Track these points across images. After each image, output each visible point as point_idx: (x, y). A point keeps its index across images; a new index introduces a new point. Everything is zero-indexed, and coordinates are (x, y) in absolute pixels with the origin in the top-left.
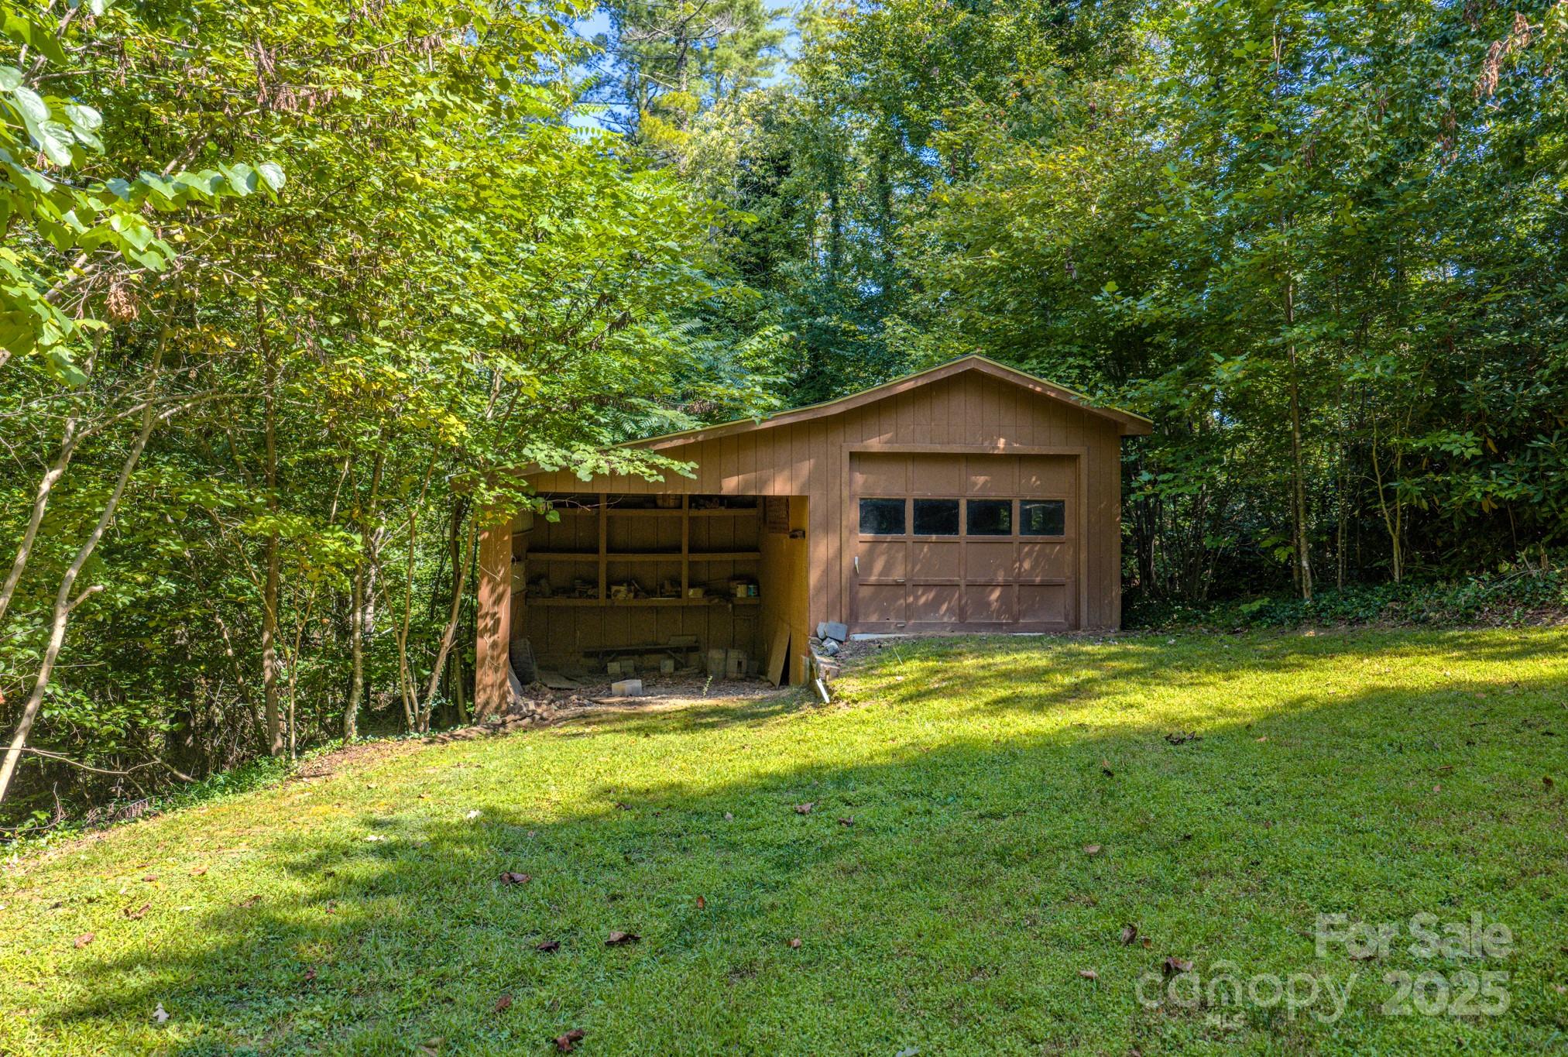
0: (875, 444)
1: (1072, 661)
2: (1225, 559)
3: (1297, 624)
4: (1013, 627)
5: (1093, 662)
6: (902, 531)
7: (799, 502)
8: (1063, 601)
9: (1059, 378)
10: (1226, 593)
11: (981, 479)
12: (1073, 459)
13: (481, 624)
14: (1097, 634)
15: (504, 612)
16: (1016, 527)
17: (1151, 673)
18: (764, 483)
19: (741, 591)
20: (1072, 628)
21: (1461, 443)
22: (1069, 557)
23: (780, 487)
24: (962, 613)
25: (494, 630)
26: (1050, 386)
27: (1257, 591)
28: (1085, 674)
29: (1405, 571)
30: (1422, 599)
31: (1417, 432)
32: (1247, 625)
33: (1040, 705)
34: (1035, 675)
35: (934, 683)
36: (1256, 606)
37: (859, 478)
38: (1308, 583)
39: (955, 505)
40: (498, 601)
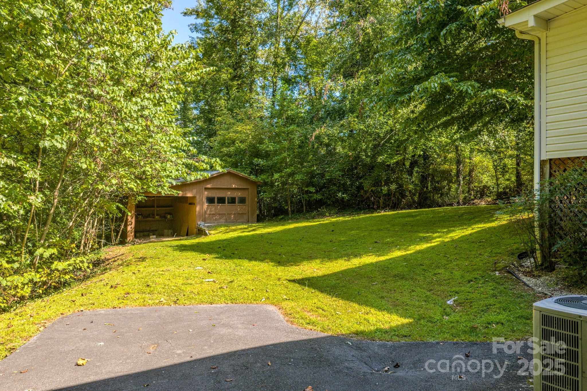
0: (209, 186)
1: (251, 227)
2: (276, 208)
3: (288, 220)
4: (236, 222)
5: (254, 226)
6: (214, 203)
7: (194, 198)
8: (246, 217)
9: (245, 173)
10: (276, 215)
11: (229, 193)
12: (248, 189)
13: (128, 223)
14: (252, 223)
15: (133, 221)
16: (237, 202)
17: (264, 227)
18: (186, 194)
19: (169, 216)
20: (248, 222)
21: (313, 189)
22: (247, 208)
23: (189, 195)
24: (226, 220)
25: (131, 224)
26: (242, 174)
27: (282, 215)
28: (254, 228)
29: (306, 210)
30: (307, 215)
31: (307, 187)
32: (280, 220)
33: (249, 232)
34: (245, 228)
35: (228, 231)
36: (281, 217)
37: (206, 193)
38: (290, 213)
39: (225, 198)
40: (132, 218)
